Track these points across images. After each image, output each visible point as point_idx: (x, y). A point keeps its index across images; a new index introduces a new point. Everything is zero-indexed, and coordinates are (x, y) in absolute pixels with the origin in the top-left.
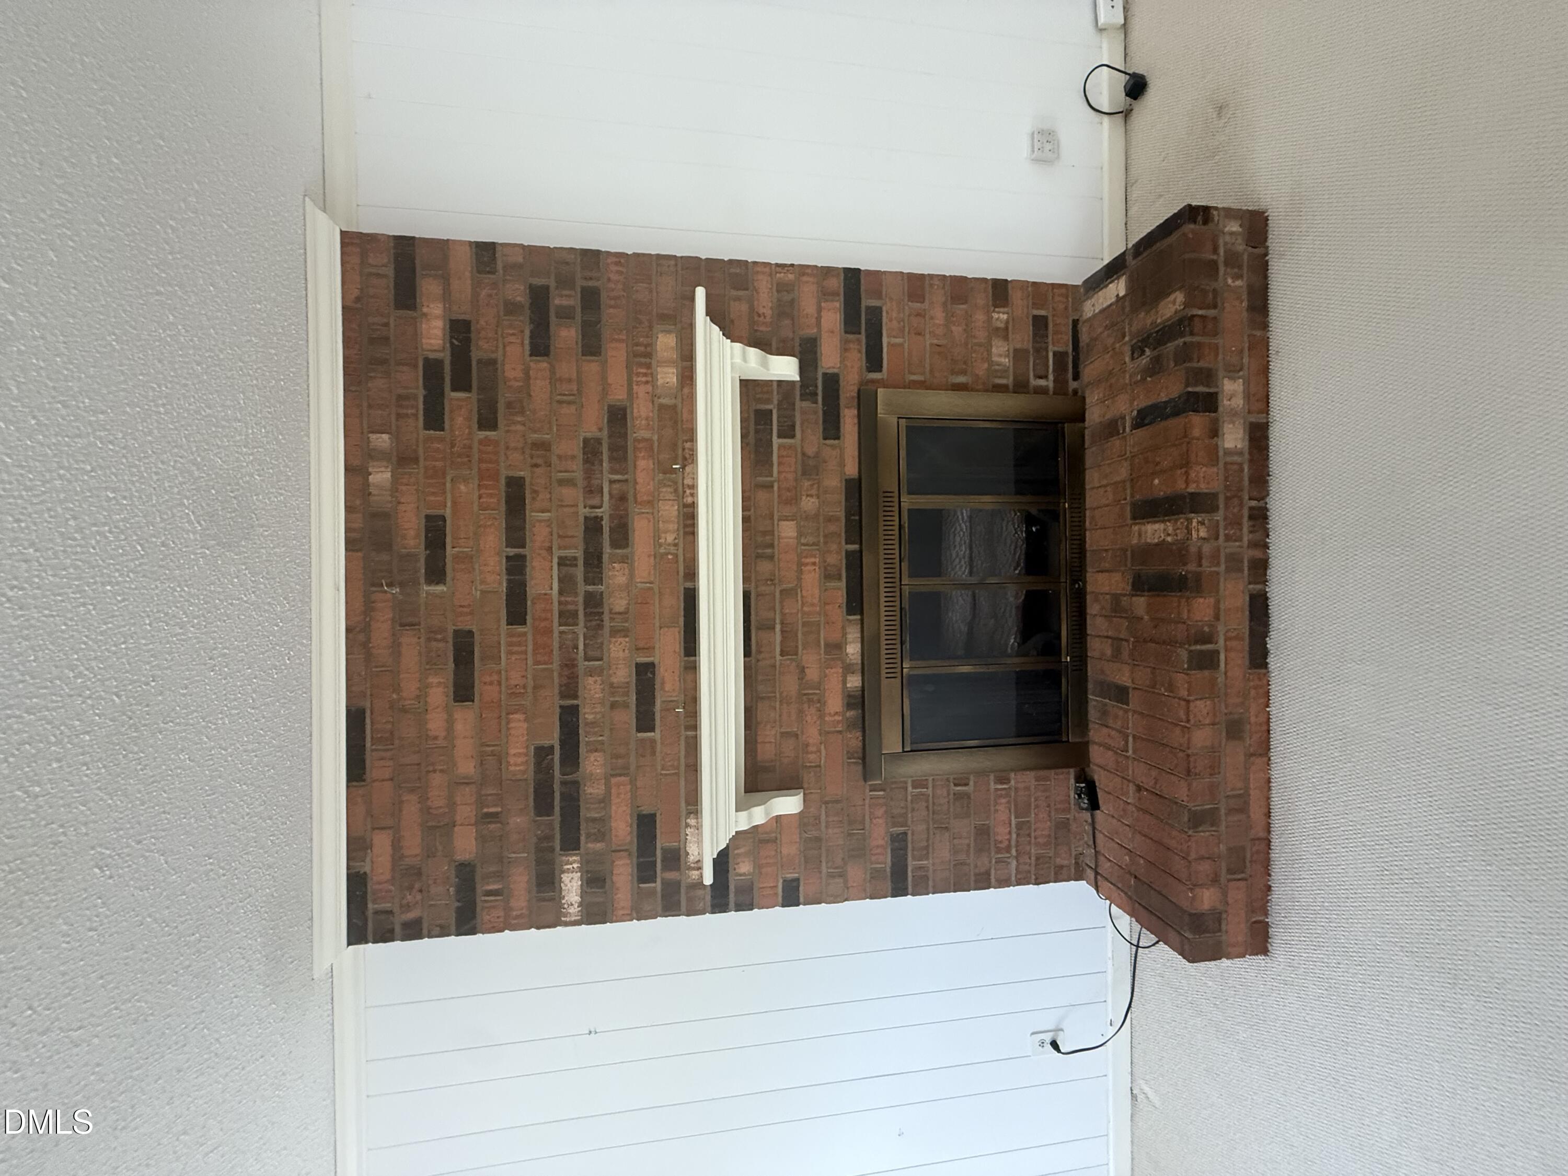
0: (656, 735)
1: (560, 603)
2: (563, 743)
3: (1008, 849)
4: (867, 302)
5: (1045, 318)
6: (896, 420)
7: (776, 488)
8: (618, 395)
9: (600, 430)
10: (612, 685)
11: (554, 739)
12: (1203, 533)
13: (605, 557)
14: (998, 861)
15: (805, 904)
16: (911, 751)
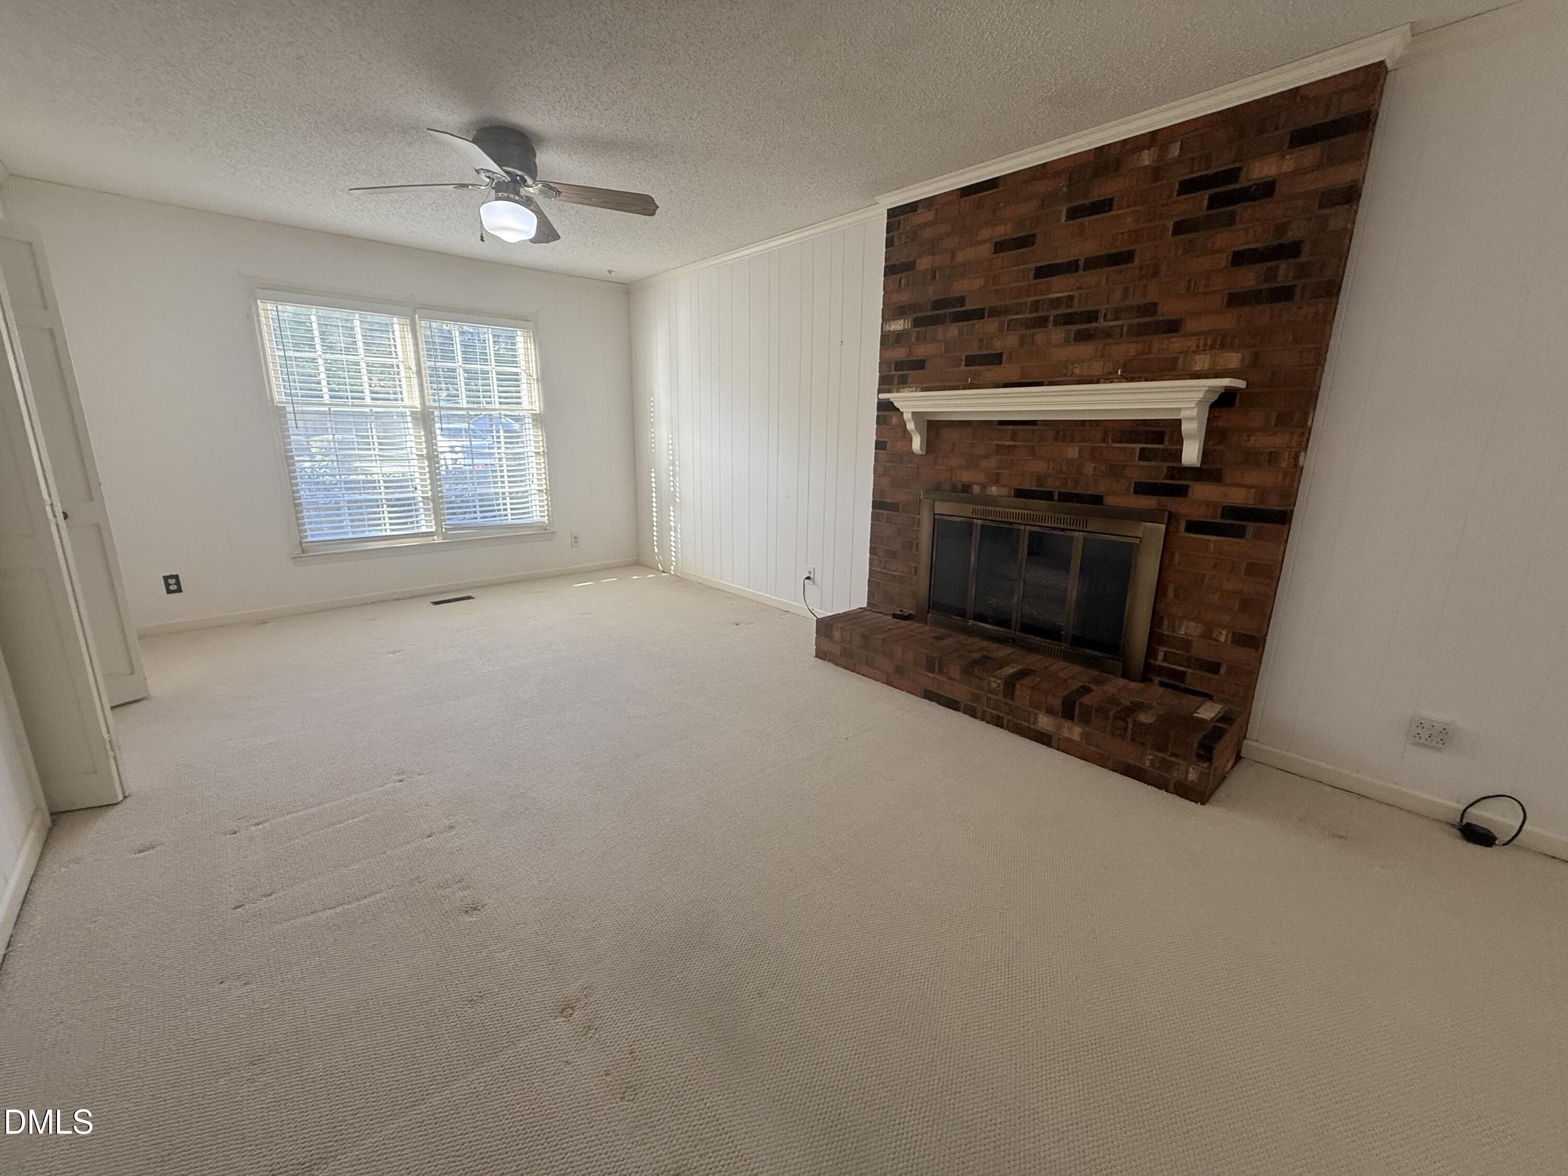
0: (963, 368)
1: (1045, 300)
2: (966, 312)
3: (885, 568)
4: (1251, 528)
5: (1217, 672)
6: (1140, 535)
7: (1104, 445)
8: (1191, 325)
9: (1163, 315)
10: (992, 338)
11: (969, 307)
12: (994, 685)
13: (1070, 327)
14: (880, 561)
15: (875, 453)
16: (934, 519)
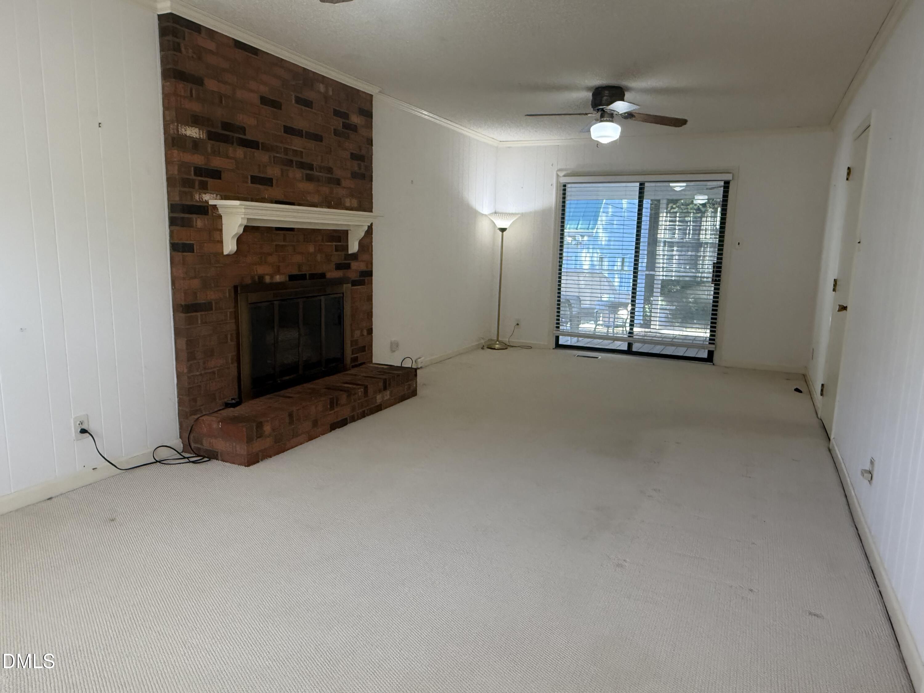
0: (250, 184)
1: (290, 149)
2: (246, 140)
4: (366, 279)
5: (365, 351)
6: (343, 292)
7: (323, 244)
8: (343, 183)
9: (335, 175)
10: (266, 166)
11: (248, 137)
13: (303, 171)
16: (250, 308)
